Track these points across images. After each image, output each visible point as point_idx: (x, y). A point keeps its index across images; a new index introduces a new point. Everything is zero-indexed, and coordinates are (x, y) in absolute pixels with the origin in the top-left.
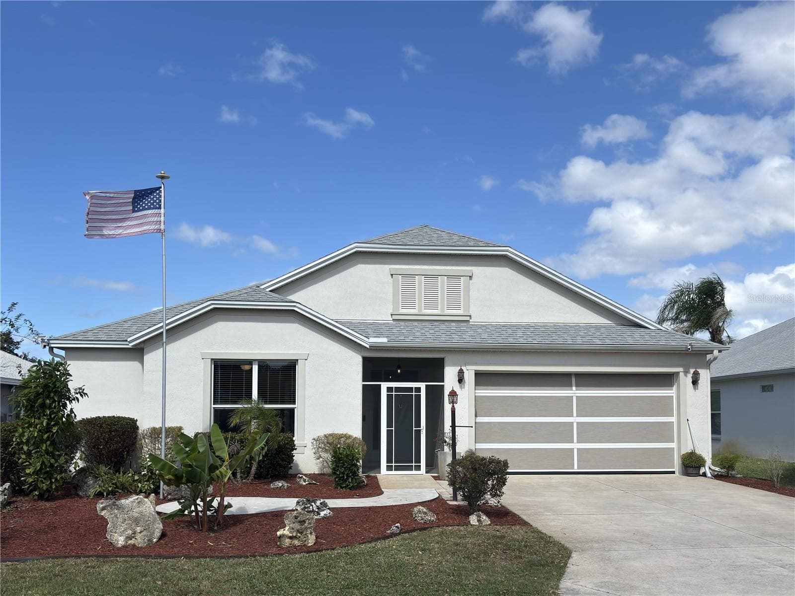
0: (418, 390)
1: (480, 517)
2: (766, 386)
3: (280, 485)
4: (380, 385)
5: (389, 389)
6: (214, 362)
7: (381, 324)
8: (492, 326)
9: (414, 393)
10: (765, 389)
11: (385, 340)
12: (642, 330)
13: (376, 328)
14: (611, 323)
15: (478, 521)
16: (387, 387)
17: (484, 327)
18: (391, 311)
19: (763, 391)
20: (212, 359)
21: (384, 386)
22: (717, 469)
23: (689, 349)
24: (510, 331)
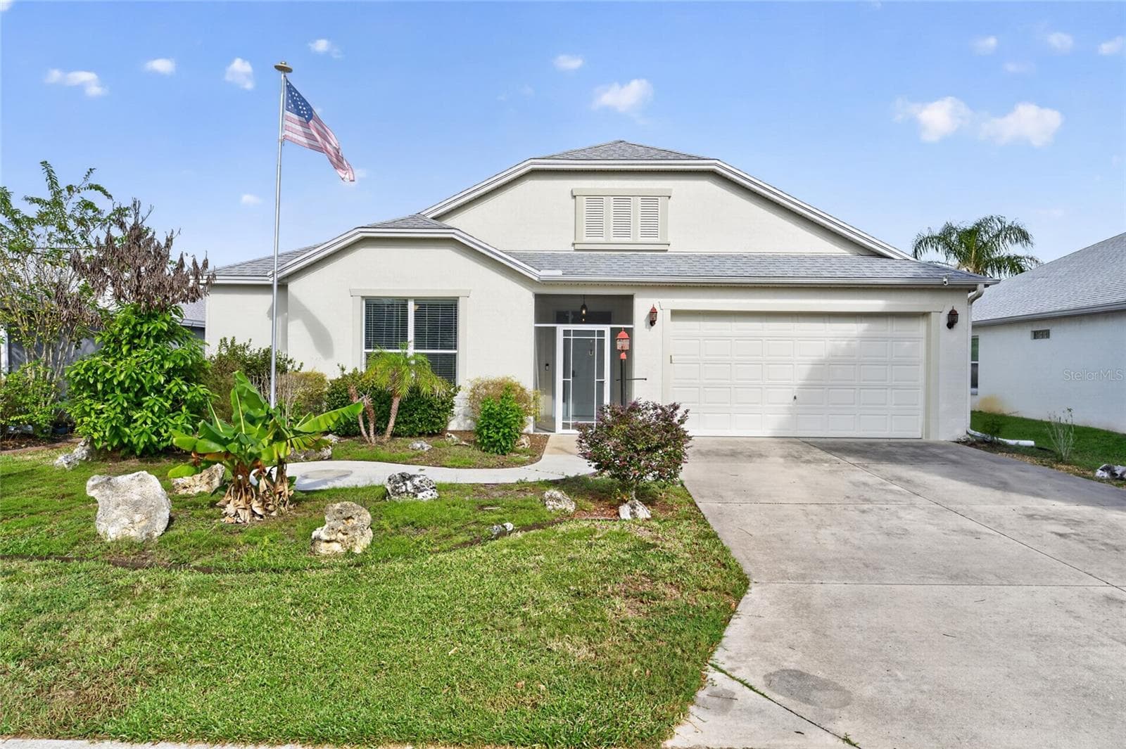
0: (601, 333)
1: (635, 508)
2: (1040, 331)
3: (419, 445)
4: (555, 328)
5: (566, 333)
6: (366, 300)
7: (562, 256)
8: (696, 256)
9: (596, 338)
10: (1036, 335)
11: (559, 272)
12: (884, 260)
13: (552, 260)
14: (845, 252)
15: (631, 514)
16: (564, 331)
17: (686, 257)
18: (572, 240)
19: (1035, 338)
20: (363, 297)
21: (561, 328)
22: (978, 434)
23: (945, 282)
24: (716, 262)
